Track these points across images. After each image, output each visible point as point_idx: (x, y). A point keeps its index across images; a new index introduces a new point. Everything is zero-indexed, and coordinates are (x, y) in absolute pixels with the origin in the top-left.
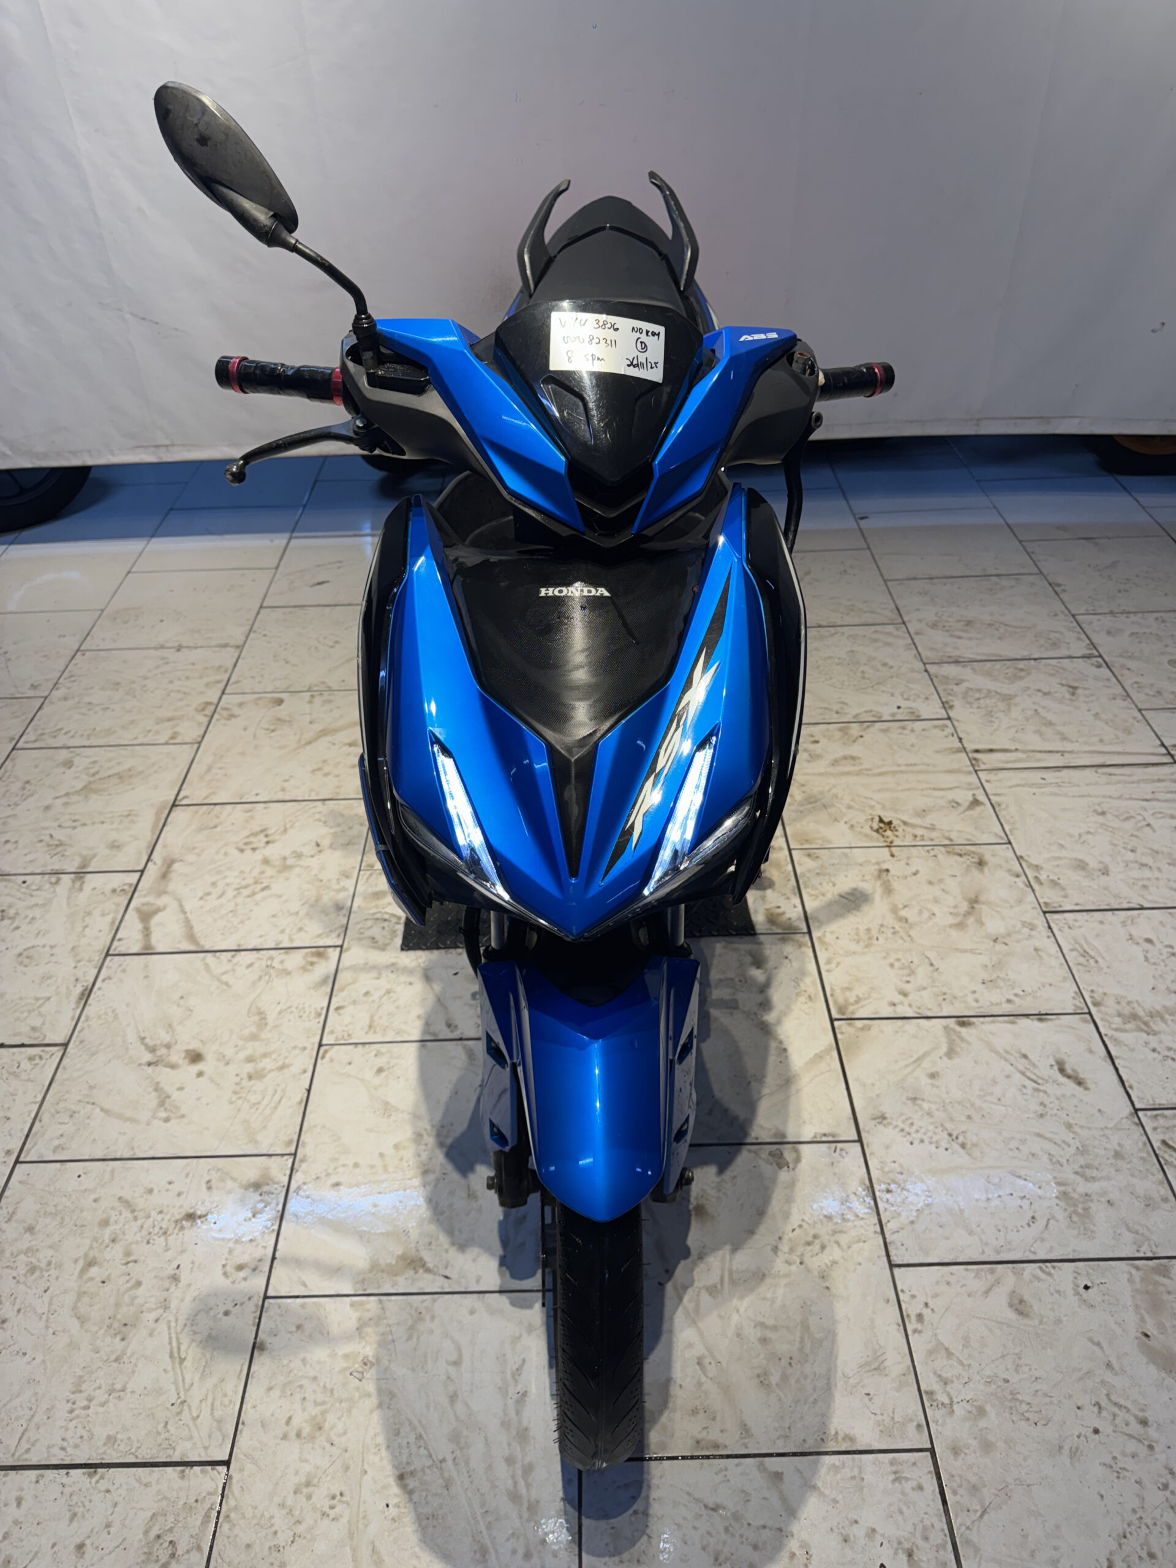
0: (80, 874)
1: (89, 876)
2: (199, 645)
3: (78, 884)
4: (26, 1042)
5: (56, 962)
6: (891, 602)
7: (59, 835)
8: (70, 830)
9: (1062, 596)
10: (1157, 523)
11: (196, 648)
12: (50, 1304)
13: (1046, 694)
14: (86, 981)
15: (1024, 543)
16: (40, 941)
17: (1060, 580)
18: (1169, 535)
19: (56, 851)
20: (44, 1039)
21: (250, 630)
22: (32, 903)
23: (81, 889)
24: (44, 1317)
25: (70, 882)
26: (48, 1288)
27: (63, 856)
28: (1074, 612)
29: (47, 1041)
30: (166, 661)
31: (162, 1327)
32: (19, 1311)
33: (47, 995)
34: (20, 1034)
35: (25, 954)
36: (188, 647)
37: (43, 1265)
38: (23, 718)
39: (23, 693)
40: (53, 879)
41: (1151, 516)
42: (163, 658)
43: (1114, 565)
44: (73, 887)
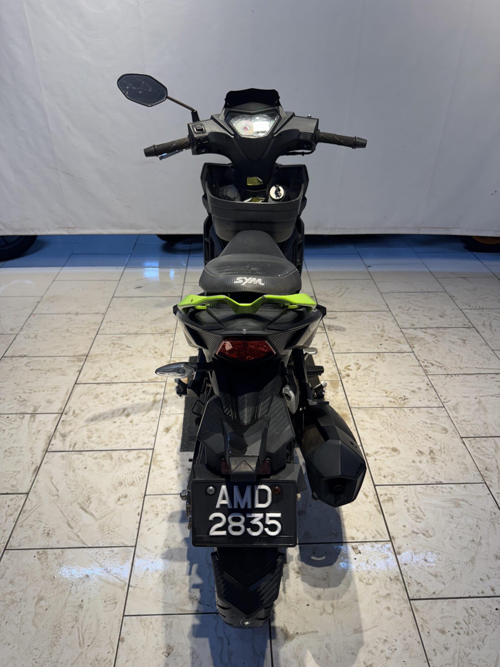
0: (33, 414)
1: (37, 415)
2: (86, 313)
3: (32, 419)
4: (9, 492)
5: (23, 455)
6: (384, 302)
7: (24, 396)
8: (29, 394)
9: (455, 301)
10: (492, 272)
11: (84, 314)
12: (21, 619)
13: (453, 343)
14: (37, 464)
15: (438, 279)
16: (15, 445)
17: (454, 295)
18: (497, 277)
19: (22, 404)
20: (17, 491)
21: (108, 307)
22: (11, 427)
23: (34, 421)
24: (19, 625)
25: (29, 418)
26: (21, 611)
27: (26, 406)
28: (461, 308)
29: (18, 492)
30: (71, 320)
31: (75, 630)
32: (7, 622)
33: (19, 470)
34: (7, 488)
35: (8, 451)
36: (81, 314)
37: (18, 600)
38: (7, 343)
39: (7, 332)
40: (21, 416)
41: (488, 269)
42: (70, 318)
43: (476, 289)
44: (30, 420)
